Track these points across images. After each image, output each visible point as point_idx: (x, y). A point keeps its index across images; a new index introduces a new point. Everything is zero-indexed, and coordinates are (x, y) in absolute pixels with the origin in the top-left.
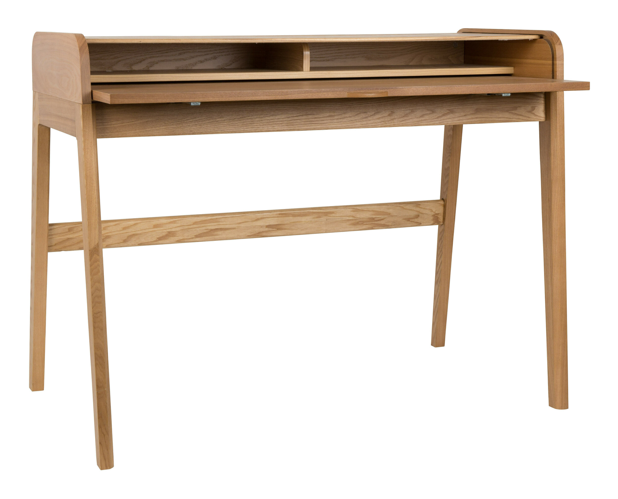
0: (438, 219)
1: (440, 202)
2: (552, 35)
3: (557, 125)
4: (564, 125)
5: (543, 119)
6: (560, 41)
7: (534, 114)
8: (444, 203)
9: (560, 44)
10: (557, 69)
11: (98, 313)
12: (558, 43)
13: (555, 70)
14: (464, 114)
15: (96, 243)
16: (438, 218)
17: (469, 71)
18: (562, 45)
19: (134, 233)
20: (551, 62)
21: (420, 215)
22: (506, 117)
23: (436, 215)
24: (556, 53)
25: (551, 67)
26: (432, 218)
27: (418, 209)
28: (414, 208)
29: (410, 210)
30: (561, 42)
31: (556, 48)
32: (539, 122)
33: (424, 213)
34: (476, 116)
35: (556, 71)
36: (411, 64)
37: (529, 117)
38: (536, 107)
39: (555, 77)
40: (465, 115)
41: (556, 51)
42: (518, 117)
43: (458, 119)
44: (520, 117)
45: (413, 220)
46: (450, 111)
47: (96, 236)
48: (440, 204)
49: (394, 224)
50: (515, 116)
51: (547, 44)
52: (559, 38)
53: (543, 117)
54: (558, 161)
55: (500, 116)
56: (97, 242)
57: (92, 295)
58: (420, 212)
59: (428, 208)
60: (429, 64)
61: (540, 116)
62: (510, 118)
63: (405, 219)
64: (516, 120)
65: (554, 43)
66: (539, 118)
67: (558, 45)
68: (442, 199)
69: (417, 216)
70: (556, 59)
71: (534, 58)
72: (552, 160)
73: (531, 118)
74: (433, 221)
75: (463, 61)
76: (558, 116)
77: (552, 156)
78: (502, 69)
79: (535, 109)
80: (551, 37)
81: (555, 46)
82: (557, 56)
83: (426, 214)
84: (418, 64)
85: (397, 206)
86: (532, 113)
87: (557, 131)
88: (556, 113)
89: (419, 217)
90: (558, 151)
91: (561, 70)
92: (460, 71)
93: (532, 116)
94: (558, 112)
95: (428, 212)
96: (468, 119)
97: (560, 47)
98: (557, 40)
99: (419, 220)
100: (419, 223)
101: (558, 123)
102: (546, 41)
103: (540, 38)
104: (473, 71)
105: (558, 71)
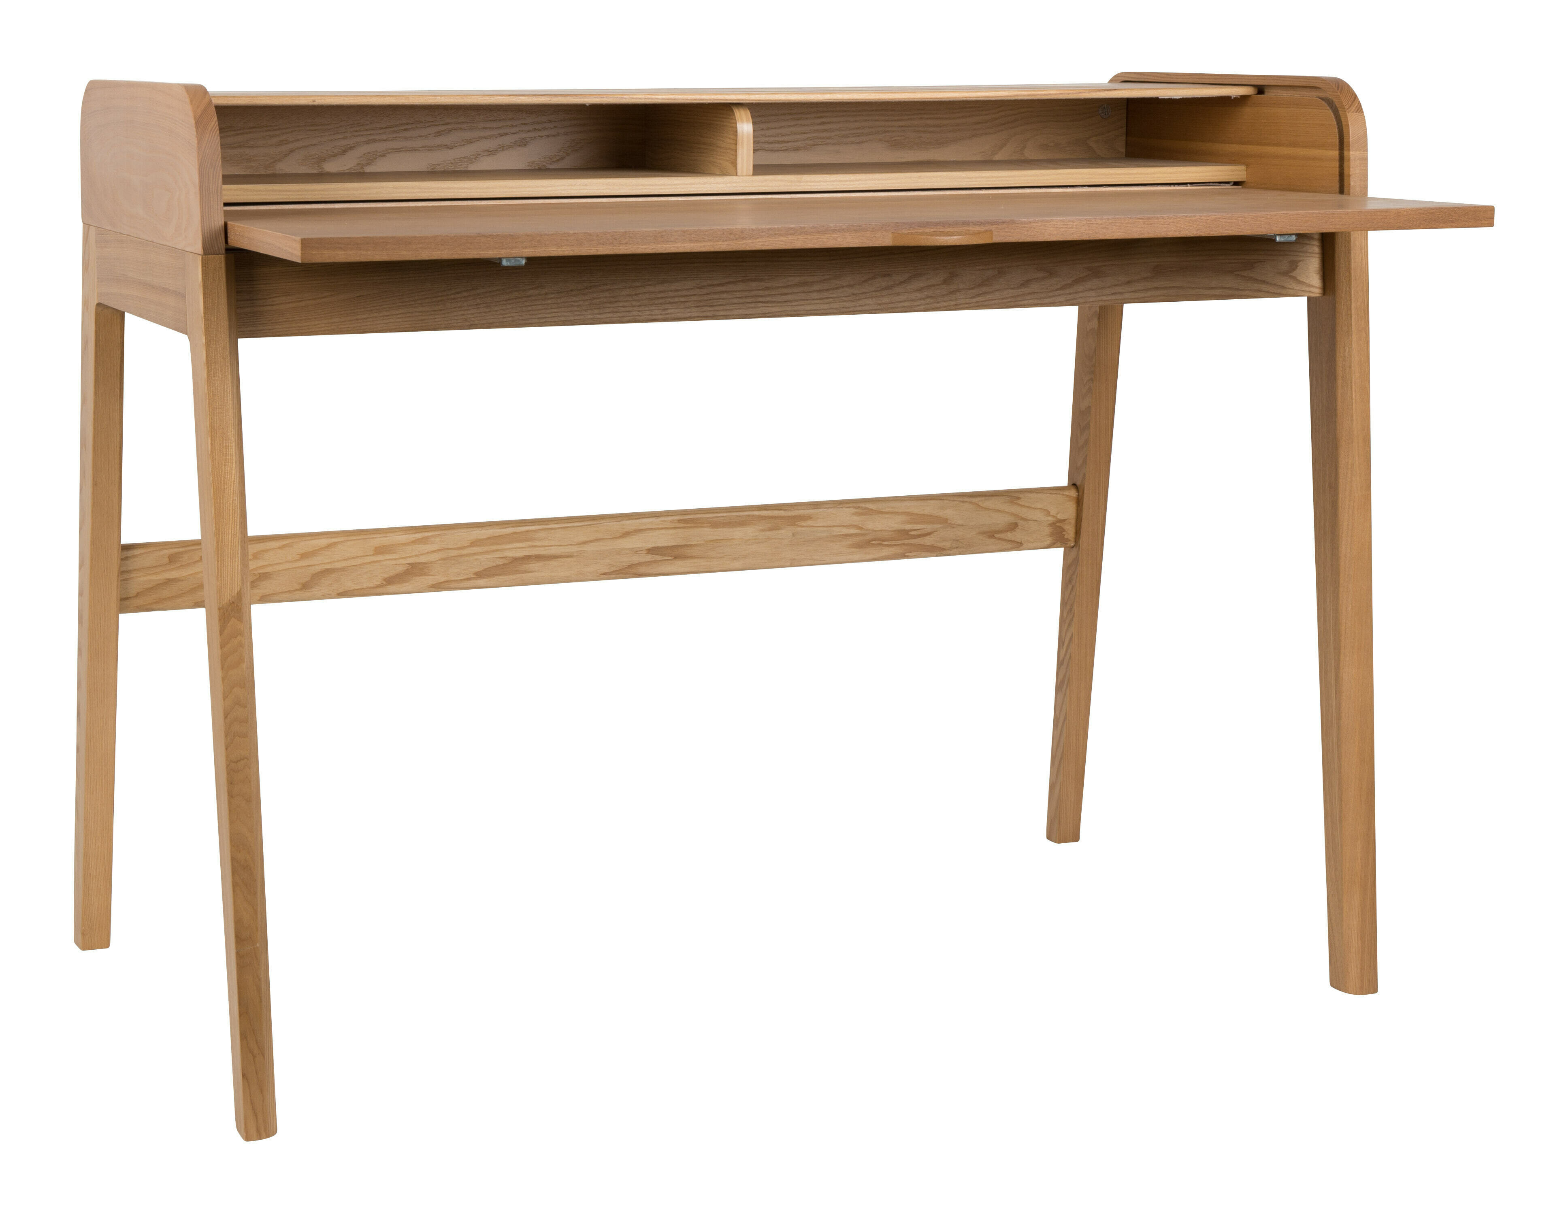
0: (1064, 533)
1: (1067, 493)
2: (1338, 89)
3: (1351, 306)
5: (1317, 292)
6: (1359, 101)
7: (1295, 278)
8: (1077, 494)
9: (1359, 109)
10: (1351, 169)
11: (239, 761)
12: (1354, 108)
13: (1346, 173)
14: (1127, 279)
15: (236, 592)
16: (1062, 530)
18: (1363, 112)
19: (328, 566)
20: (1336, 153)
21: (1020, 523)
22: (1228, 286)
23: (1058, 524)
24: (1349, 132)
25: (1337, 164)
26: (1048, 530)
27: (1015, 509)
28: (1006, 507)
29: (995, 510)
30: (1360, 105)
31: (1349, 119)
32: (1306, 298)
33: (1028, 519)
34: (1156, 284)
35: (1349, 176)
36: (997, 157)
37: (1283, 287)
38: (1301, 263)
39: (1345, 190)
40: (1129, 282)
41: (1348, 126)
42: (1256, 286)
43: (1113, 290)
44: (1262, 287)
45: (1002, 536)
46: (1091, 273)
47: (236, 573)
48: (1067, 496)
49: (957, 546)
50: (1249, 285)
51: (1326, 108)
52: (1356, 96)
53: (1317, 285)
54: (1354, 393)
55: (1214, 283)
56: (239, 589)
57: (226, 717)
58: (1020, 515)
59: (1039, 506)
61: (1309, 284)
62: (1238, 289)
63: (984, 533)
64: (1251, 293)
65: (1344, 108)
66: (1308, 289)
67: (1353, 112)
68: (1073, 484)
69: (1013, 527)
70: (1349, 147)
71: (1294, 145)
72: (1340, 392)
73: (1289, 288)
74: (1051, 537)
75: (1123, 150)
76: (1353, 283)
77: (1340, 382)
78: (1219, 171)
79: (1298, 268)
80: (1337, 92)
81: (1347, 113)
82: (1351, 140)
83: (1034, 520)
84: (1014, 158)
85: (963, 502)
86: (1291, 276)
87: (1351, 320)
88: (1350, 276)
89: (1018, 528)
90: (1353, 369)
91: (1361, 172)
92: (1117, 174)
93: (1290, 285)
94: (1353, 275)
95: (1038, 515)
96: (1135, 292)
97: (1357, 116)
98: (1352, 99)
99: (1017, 535)
100: (1018, 543)
101: (1353, 301)
102: (1324, 102)
103: (1257, 94)
104: (1148, 174)
105: (1353, 175)
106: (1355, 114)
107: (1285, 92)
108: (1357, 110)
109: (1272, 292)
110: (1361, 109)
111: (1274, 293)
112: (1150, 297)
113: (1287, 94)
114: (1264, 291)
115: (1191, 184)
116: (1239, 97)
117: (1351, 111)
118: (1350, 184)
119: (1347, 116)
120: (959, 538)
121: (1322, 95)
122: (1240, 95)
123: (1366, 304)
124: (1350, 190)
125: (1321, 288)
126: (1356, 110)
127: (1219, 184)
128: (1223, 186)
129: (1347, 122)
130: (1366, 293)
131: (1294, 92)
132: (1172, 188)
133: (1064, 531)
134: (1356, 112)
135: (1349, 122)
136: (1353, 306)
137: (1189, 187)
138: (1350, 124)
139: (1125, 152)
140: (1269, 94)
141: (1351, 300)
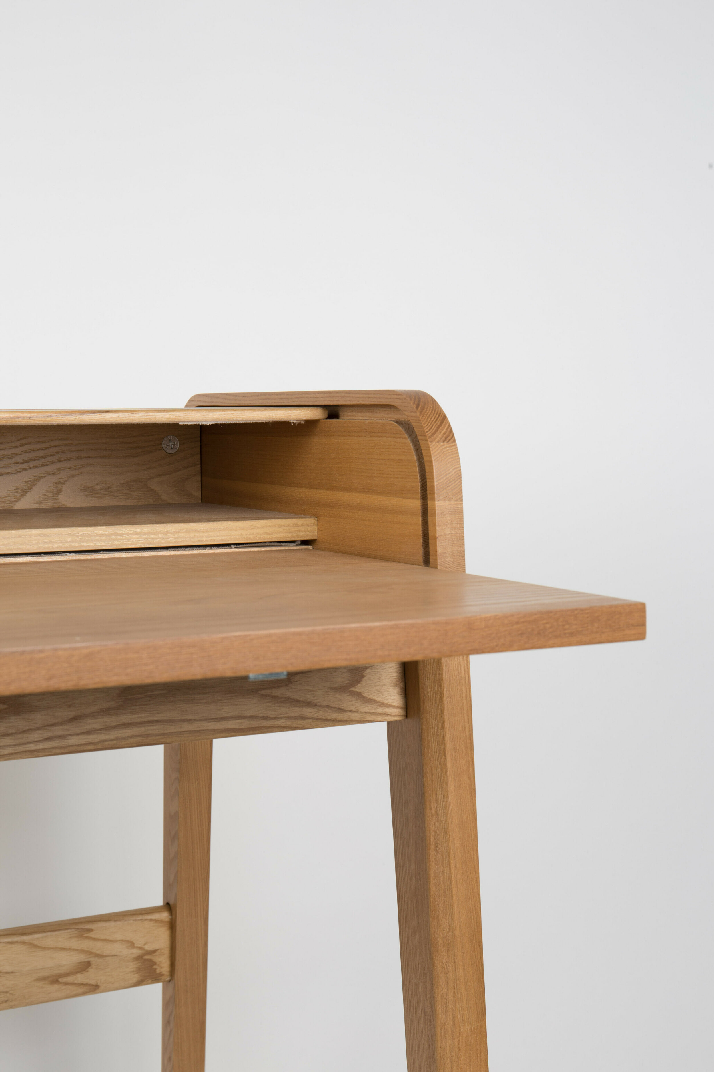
0: (155, 967)
1: (156, 916)
2: (417, 408)
3: (444, 737)
4: (471, 735)
5: (396, 713)
6: (449, 425)
7: (359, 695)
8: (170, 917)
9: (449, 437)
10: (437, 528)
12: (440, 436)
13: (431, 533)
14: (72, 714)
16: (153, 963)
17: (149, 533)
18: (454, 441)
20: (418, 503)
21: (93, 960)
22: (249, 713)
23: (146, 957)
24: (432, 472)
25: (419, 520)
26: (133, 966)
27: (85, 944)
28: (75, 943)
29: (56, 949)
30: (451, 430)
31: (432, 452)
32: (386, 722)
33: (104, 954)
34: (125, 718)
35: (435, 538)
36: (19, 505)
37: (341, 710)
38: (368, 671)
39: (431, 560)
40: (75, 719)
41: (431, 461)
42: (296, 711)
43: (47, 734)
44: (309, 711)
45: (70, 979)
46: (5, 706)
48: (156, 921)
49: (6, 999)
50: (285, 710)
51: (405, 438)
52: (445, 417)
53: (395, 704)
54: (453, 871)
55: (226, 710)
58: (93, 951)
59: (118, 936)
60: (83, 505)
61: (383, 703)
62: (266, 718)
63: (44, 979)
64: (288, 723)
65: (425, 436)
66: (380, 710)
67: (438, 441)
68: (168, 906)
69: (85, 966)
70: (434, 494)
71: (366, 490)
72: (432, 868)
73: (351, 711)
74: (137, 973)
75: (198, 494)
76: (445, 702)
77: (432, 853)
78: (275, 526)
79: (364, 679)
80: (416, 412)
81: (430, 443)
82: (435, 484)
83: (112, 956)
84: (44, 506)
85: (11, 943)
86: (354, 692)
87: (445, 759)
88: (441, 692)
89: (92, 968)
90: (450, 833)
91: (453, 532)
92: (118, 534)
93: (353, 705)
94: (445, 690)
95: (119, 949)
96: (88, 733)
97: (445, 448)
98: (438, 423)
99: (90, 977)
100: (93, 985)
101: (447, 730)
102: (400, 428)
103: (326, 419)
104: (166, 533)
105: (442, 537)
106: (442, 444)
107: (360, 414)
108: (446, 439)
109: (324, 718)
110: (451, 435)
111: (326, 720)
112: (114, 740)
113: (363, 417)
114: (310, 718)
115: (238, 545)
116: (303, 422)
117: (435, 438)
118: (436, 552)
119: (429, 447)
120: (7, 990)
121: (401, 417)
122: (305, 419)
123: (467, 733)
124: (437, 560)
125: (401, 708)
126: (444, 438)
127: (279, 544)
128: (285, 546)
129: (430, 456)
130: (468, 715)
131: (370, 414)
132: (208, 551)
133: (155, 963)
134: (443, 442)
135: (432, 456)
136: (448, 737)
137: (234, 550)
138: (433, 459)
139: (200, 497)
140: (346, 418)
141: (443, 728)
